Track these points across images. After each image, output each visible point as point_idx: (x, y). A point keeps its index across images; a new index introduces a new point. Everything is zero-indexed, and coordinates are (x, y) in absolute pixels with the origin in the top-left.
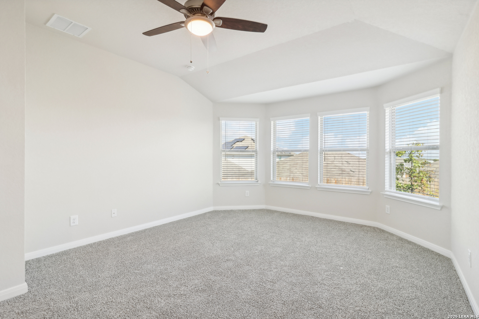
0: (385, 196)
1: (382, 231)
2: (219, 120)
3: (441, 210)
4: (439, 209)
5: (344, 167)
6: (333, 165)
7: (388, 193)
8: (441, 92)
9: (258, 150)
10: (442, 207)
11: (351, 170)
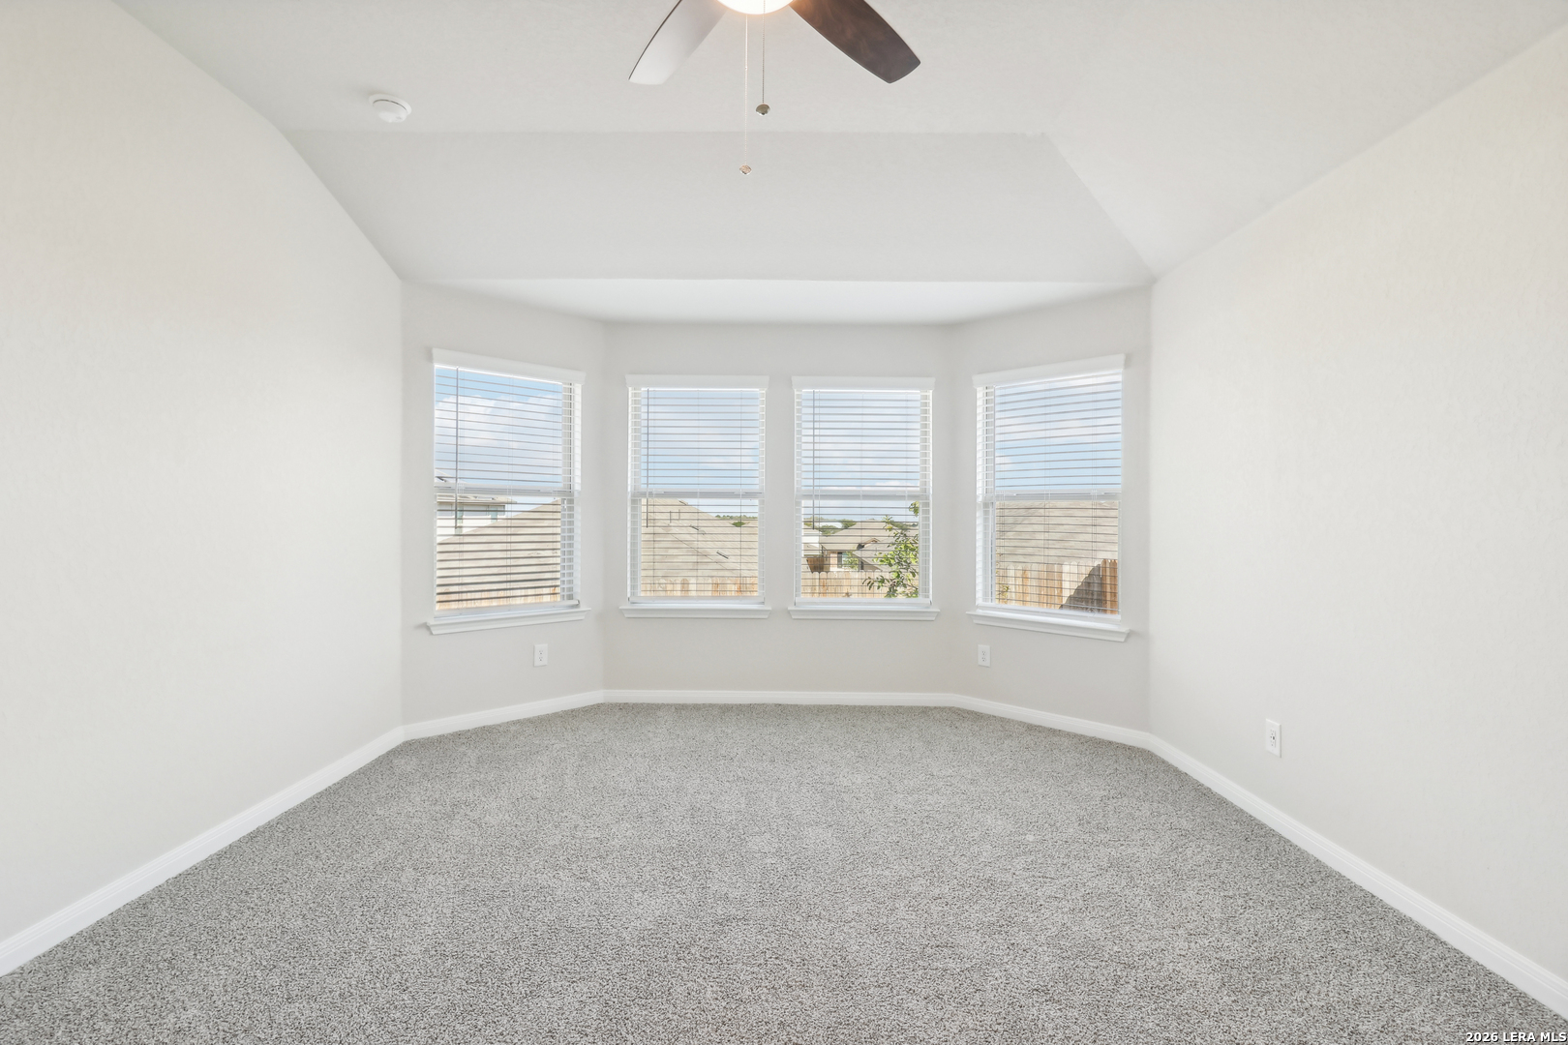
0: (975, 621)
1: (977, 717)
2: (430, 358)
3: (1125, 641)
4: (1123, 640)
5: (700, 545)
6: (670, 538)
7: (980, 612)
8: (1128, 363)
9: (577, 487)
10: (1129, 635)
11: (720, 551)
